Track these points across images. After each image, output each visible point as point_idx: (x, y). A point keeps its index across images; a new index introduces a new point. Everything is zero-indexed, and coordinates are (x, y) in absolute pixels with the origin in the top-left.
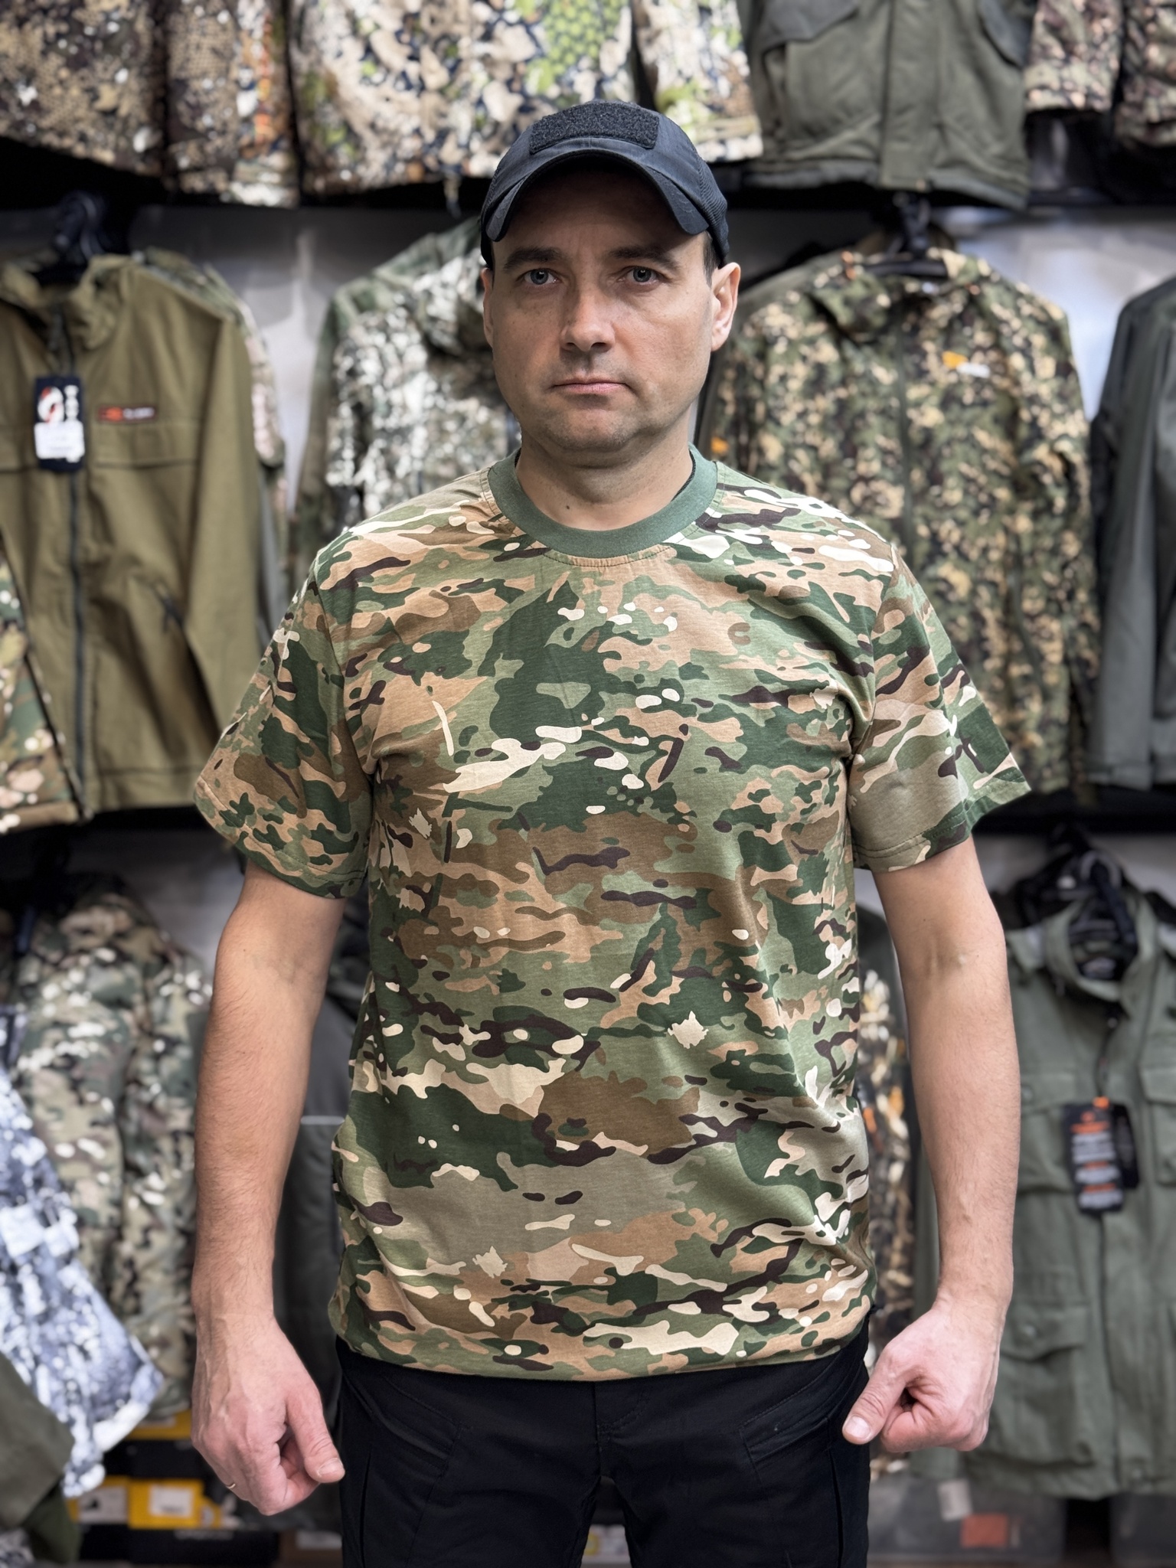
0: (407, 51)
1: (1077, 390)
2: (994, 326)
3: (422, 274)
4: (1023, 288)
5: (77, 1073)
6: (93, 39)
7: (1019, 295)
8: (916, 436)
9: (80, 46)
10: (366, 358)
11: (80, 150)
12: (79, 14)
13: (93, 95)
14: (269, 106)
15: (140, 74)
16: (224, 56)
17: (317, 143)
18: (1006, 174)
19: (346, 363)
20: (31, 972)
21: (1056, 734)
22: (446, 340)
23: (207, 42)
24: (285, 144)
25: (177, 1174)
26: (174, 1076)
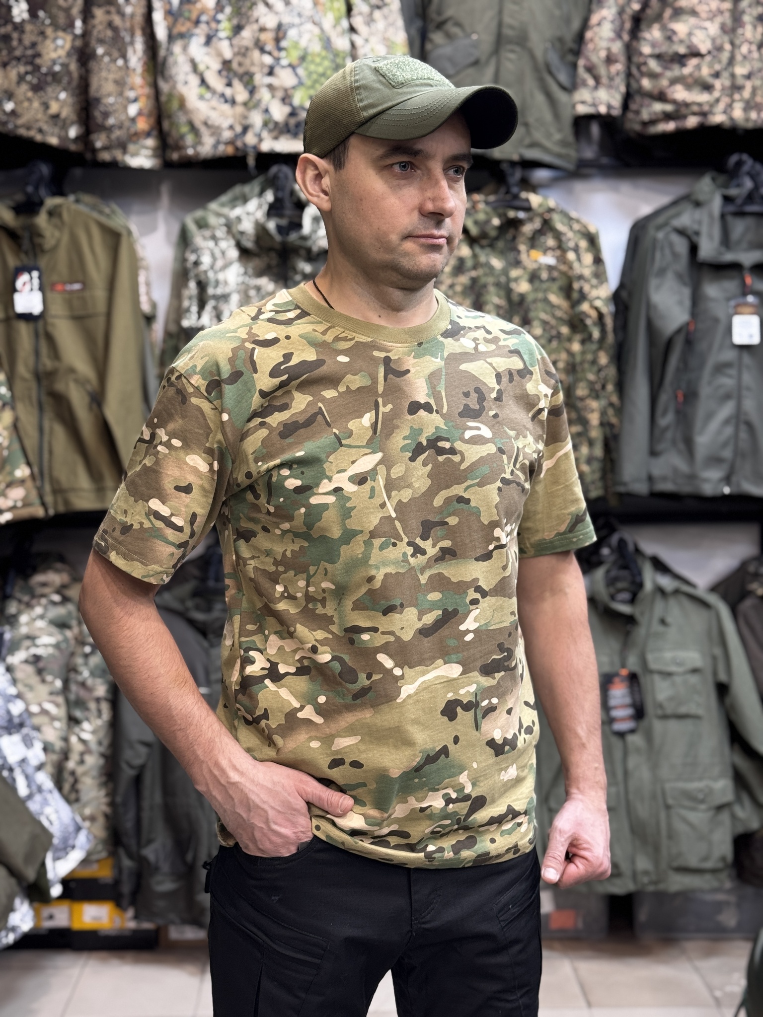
0: (224, 81)
1: (605, 272)
2: (558, 235)
3: (234, 207)
4: (574, 214)
5: (41, 664)
6: (46, 75)
7: (571, 219)
8: (515, 298)
9: (39, 79)
10: (203, 255)
11: (39, 138)
12: (38, 61)
13: (46, 106)
14: (146, 111)
15: (73, 95)
16: (121, 84)
17: (174, 133)
18: (563, 151)
19: (192, 258)
20: (12, 608)
21: (596, 465)
22: (249, 244)
23: (112, 76)
24: (155, 133)
25: (99, 722)
26: (97, 667)
